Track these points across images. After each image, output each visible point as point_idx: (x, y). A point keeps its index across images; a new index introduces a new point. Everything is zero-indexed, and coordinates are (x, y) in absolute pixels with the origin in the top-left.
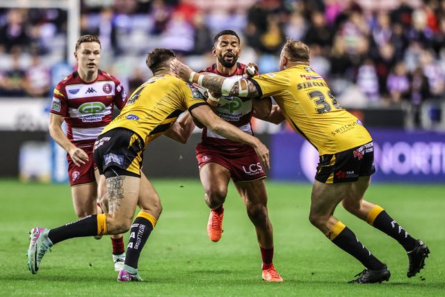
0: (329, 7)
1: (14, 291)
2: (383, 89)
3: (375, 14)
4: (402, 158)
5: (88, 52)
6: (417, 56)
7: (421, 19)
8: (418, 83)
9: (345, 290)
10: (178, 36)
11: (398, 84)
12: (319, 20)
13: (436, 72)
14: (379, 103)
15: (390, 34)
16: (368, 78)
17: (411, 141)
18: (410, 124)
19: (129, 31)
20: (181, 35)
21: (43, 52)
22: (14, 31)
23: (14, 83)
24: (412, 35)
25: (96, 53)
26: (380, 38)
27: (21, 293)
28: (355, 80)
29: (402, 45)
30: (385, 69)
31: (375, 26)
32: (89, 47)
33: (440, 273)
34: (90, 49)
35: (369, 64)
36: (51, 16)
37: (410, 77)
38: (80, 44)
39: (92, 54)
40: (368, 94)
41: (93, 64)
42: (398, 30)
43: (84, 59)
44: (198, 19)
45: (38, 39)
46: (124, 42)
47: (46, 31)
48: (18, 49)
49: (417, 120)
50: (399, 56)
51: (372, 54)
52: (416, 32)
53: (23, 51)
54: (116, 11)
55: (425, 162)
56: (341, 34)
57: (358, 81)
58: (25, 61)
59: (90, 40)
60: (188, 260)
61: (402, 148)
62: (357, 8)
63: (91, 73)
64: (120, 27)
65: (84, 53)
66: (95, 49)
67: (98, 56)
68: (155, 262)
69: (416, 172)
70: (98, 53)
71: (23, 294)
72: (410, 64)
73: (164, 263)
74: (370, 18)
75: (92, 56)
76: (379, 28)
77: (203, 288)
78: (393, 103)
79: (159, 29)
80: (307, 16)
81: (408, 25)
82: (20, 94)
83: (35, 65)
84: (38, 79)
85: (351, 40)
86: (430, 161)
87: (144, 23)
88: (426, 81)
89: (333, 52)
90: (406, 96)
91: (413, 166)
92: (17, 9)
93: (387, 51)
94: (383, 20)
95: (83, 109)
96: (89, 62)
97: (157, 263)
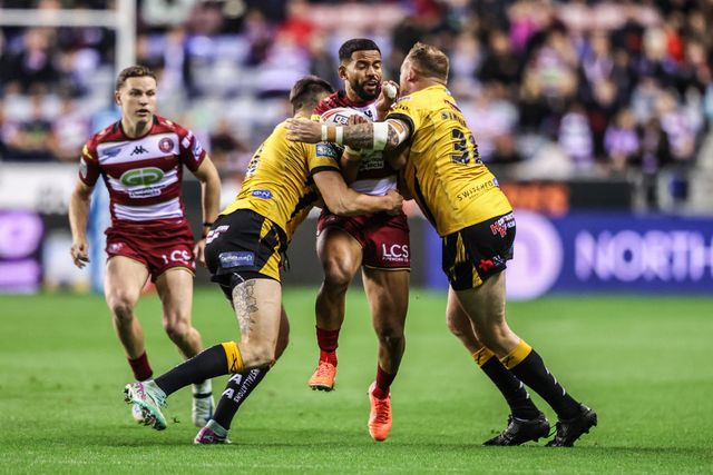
0: (516, 25)
1: (34, 459)
2: (599, 151)
3: (587, 34)
4: (628, 256)
5: (137, 93)
6: (651, 100)
7: (657, 43)
8: (652, 142)
9: (541, 458)
10: (285, 69)
11: (622, 143)
12: (501, 44)
13: (681, 125)
14: (592, 171)
15: (610, 66)
16: (576, 133)
17: (642, 229)
18: (640, 203)
19: (210, 61)
20: (290, 67)
21: (78, 92)
22: (35, 60)
23: (33, 141)
24: (643, 67)
25: (150, 93)
26: (596, 72)
27: (44, 461)
28: (555, 136)
29: (628, 82)
30: (602, 119)
31: (587, 53)
32: (139, 84)
33: (686, 430)
34: (140, 88)
35: (577, 111)
36: (91, 38)
37: (640, 131)
38: (124, 80)
39: (144, 95)
40: (575, 159)
41: (146, 111)
42: (623, 59)
43: (131, 103)
44: (317, 43)
45: (71, 74)
46: (203, 77)
47: (83, 62)
48: (41, 88)
49: (651, 196)
50: (623, 100)
51: (582, 98)
52: (650, 63)
53: (49, 92)
54: (191, 30)
55: (664, 261)
56: (534, 66)
57: (561, 138)
58: (51, 107)
59: (141, 72)
60: (300, 411)
61: (628, 240)
62: (559, 27)
63: (141, 125)
64: (196, 56)
65: (131, 94)
66: (149, 88)
67: (153, 98)
68: (251, 414)
69: (650, 277)
70: (153, 94)
71: (47, 463)
72: (640, 111)
73: (263, 416)
74: (580, 41)
75: (144, 98)
76: (593, 57)
77: (324, 453)
78: (614, 172)
79: (257, 57)
80: (484, 38)
81: (637, 51)
82: (43, 157)
83: (67, 112)
84: (71, 134)
85: (551, 75)
86: (671, 260)
87: (235, 48)
88: (664, 139)
89: (523, 94)
90: (635, 160)
91: (644, 267)
92: (40, 28)
93: (605, 91)
94: (600, 45)
95: (128, 180)
96: (140, 108)
97: (253, 417)
